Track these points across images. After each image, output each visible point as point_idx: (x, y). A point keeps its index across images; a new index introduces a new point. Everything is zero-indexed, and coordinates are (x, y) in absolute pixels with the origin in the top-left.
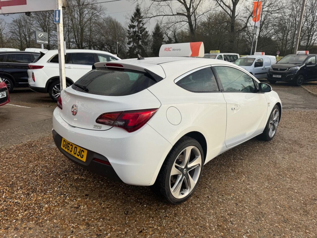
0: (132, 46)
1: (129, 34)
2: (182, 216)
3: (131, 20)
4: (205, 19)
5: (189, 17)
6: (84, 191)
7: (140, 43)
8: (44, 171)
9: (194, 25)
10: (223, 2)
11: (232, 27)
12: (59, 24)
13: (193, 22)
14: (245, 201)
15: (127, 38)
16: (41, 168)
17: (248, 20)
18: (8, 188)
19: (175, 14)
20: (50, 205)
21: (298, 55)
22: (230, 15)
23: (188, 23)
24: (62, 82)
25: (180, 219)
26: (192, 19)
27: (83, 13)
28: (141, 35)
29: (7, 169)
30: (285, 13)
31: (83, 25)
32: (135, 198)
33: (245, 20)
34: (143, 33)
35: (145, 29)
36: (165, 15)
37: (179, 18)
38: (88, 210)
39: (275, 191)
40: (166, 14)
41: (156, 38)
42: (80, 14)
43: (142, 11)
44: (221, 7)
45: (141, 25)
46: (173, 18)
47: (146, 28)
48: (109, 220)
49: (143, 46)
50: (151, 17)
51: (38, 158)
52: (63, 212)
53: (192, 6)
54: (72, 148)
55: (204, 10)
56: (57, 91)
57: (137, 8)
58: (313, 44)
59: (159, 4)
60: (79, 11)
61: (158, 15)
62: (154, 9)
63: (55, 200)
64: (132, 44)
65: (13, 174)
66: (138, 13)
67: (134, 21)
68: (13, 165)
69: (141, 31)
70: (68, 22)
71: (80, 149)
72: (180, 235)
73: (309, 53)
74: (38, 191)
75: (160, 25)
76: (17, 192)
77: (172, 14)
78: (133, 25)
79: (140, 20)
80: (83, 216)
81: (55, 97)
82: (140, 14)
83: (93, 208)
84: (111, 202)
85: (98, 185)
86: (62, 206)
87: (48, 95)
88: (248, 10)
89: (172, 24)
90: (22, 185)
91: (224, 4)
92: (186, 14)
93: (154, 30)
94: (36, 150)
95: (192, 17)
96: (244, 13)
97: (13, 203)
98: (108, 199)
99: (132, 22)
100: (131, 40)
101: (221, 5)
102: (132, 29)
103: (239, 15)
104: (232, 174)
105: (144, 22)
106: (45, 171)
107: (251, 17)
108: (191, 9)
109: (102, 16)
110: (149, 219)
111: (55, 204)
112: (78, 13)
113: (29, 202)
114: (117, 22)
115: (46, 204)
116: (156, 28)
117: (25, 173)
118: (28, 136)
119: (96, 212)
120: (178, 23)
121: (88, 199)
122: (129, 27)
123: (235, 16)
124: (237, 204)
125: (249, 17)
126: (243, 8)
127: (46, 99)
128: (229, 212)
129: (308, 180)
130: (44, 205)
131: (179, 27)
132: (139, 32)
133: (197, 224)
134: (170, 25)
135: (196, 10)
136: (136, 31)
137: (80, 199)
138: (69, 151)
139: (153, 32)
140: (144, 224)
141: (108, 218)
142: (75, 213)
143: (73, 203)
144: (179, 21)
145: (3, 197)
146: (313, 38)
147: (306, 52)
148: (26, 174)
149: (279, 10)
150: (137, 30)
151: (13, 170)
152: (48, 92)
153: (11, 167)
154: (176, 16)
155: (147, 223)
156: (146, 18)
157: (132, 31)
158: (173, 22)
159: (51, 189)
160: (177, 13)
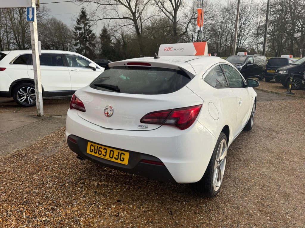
0: (80, 47)
1: (76, 35)
2: (224, 207)
3: (77, 22)
4: (148, 23)
5: (135, 20)
6: (114, 197)
7: (87, 44)
8: (55, 182)
9: (140, 29)
10: (165, 9)
11: (175, 31)
12: (33, 22)
13: (139, 26)
14: (267, 185)
15: (73, 40)
16: (50, 179)
17: (188, 25)
18: (24, 206)
19: (121, 18)
20: (85, 217)
21: (239, 56)
22: (172, 21)
23: (134, 27)
24: (37, 84)
25: (224, 211)
26: (138, 23)
27: (23, 13)
28: (88, 37)
29: (8, 184)
30: (218, 20)
31: (24, 25)
32: (170, 197)
33: (185, 25)
34: (90, 35)
35: (91, 31)
36: (112, 19)
37: (125, 21)
38: (131, 217)
39: (284, 173)
40: (113, 17)
41: (103, 40)
42: (20, 13)
43: (89, 13)
44: (164, 12)
45: (88, 27)
46: (120, 22)
47: (93, 30)
48: (159, 223)
49: (91, 48)
50: (98, 20)
51: (39, 168)
52: (105, 223)
53: (137, 11)
54: (106, 153)
55: (149, 15)
56: (22, 95)
57: (82, 10)
58: (242, 47)
59: (105, 8)
60: (19, 10)
61: (105, 18)
62: (100, 12)
63: (88, 211)
64: (79, 46)
65: (20, 189)
66: (83, 15)
67: (80, 23)
68: (13, 179)
69: (87, 33)
70: (5, 22)
71: (119, 153)
72: (234, 225)
73: (248, 55)
74: (63, 204)
75: (107, 28)
76: (38, 209)
77: (119, 18)
78: (79, 27)
79: (86, 22)
80: (129, 223)
81: (21, 101)
82: (86, 17)
83: (135, 213)
84: (148, 204)
85: (124, 189)
86: (99, 216)
87: (12, 99)
88: (187, 16)
89: (120, 27)
90: (39, 200)
91: (166, 10)
92: (132, 18)
93: (101, 33)
94: (31, 160)
95: (137, 21)
96: (184, 19)
97: (41, 222)
98: (143, 202)
99: (78, 24)
100: (78, 42)
101: (164, 11)
102: (78, 30)
103: (180, 20)
104: (241, 163)
105: (91, 24)
106: (57, 181)
107: (190, 23)
108: (137, 14)
109: (45, 17)
110: (195, 215)
111: (91, 216)
112: (18, 13)
113: (59, 218)
114: (62, 23)
115: (80, 217)
116: (103, 30)
117: (34, 187)
118: (12, 146)
119: (140, 216)
120: (125, 26)
121: (123, 205)
122: (75, 29)
123: (177, 21)
124: (262, 189)
125: (188, 23)
126: (182, 15)
127: (6, 104)
128: (261, 197)
129: (301, 161)
130: (79, 218)
131: (126, 30)
132: (86, 33)
133: (242, 213)
134: (117, 28)
135: (141, 14)
136: (82, 33)
137: (114, 206)
138: (102, 155)
139: (100, 34)
140: (195, 221)
141: (157, 221)
142: (118, 221)
143: (110, 211)
144: (125, 25)
145: (25, 217)
146: (242, 42)
147: (245, 54)
148: (36, 188)
149: (212, 17)
150: (84, 32)
151: (18, 185)
152: (12, 96)
153: (13, 182)
154: (123, 19)
155: (197, 219)
156: (93, 20)
157: (78, 33)
158: (120, 26)
159: (77, 200)
160: (123, 17)
